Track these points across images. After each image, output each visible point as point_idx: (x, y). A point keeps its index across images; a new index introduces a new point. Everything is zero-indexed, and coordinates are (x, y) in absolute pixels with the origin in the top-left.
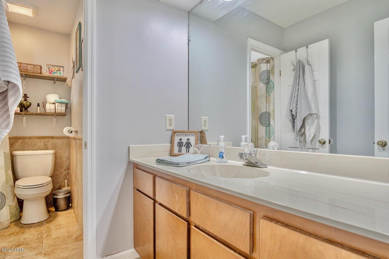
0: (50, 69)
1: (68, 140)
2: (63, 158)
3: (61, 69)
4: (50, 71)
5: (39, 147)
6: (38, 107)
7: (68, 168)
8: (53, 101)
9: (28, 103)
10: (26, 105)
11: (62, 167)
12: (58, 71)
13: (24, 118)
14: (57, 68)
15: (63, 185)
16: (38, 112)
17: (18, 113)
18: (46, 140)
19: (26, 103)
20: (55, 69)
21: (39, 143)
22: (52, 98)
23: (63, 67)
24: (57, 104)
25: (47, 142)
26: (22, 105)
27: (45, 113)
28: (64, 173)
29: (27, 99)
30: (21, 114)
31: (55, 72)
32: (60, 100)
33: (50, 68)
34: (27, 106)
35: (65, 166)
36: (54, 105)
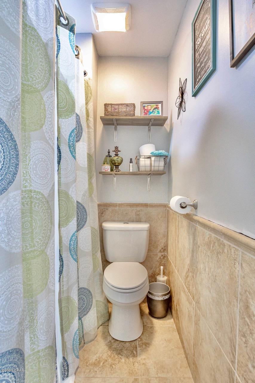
0: (146, 108)
1: (165, 209)
2: (158, 234)
3: (160, 105)
4: (146, 111)
5: (131, 218)
6: (131, 164)
7: (165, 249)
8: (149, 154)
9: (119, 160)
10: (117, 162)
11: (157, 247)
12: (155, 109)
13: (115, 179)
14: (154, 106)
15: (157, 271)
16: (131, 171)
17: (108, 173)
18: (139, 209)
19: (117, 158)
20: (151, 107)
21: (131, 213)
22: (148, 149)
23: (161, 102)
24: (153, 158)
25: (139, 211)
26: (113, 162)
27: (138, 172)
28: (160, 255)
29: (119, 153)
30: (112, 174)
31: (151, 111)
32: (157, 152)
33: (145, 106)
34: (119, 164)
35: (161, 246)
36: (149, 160)
